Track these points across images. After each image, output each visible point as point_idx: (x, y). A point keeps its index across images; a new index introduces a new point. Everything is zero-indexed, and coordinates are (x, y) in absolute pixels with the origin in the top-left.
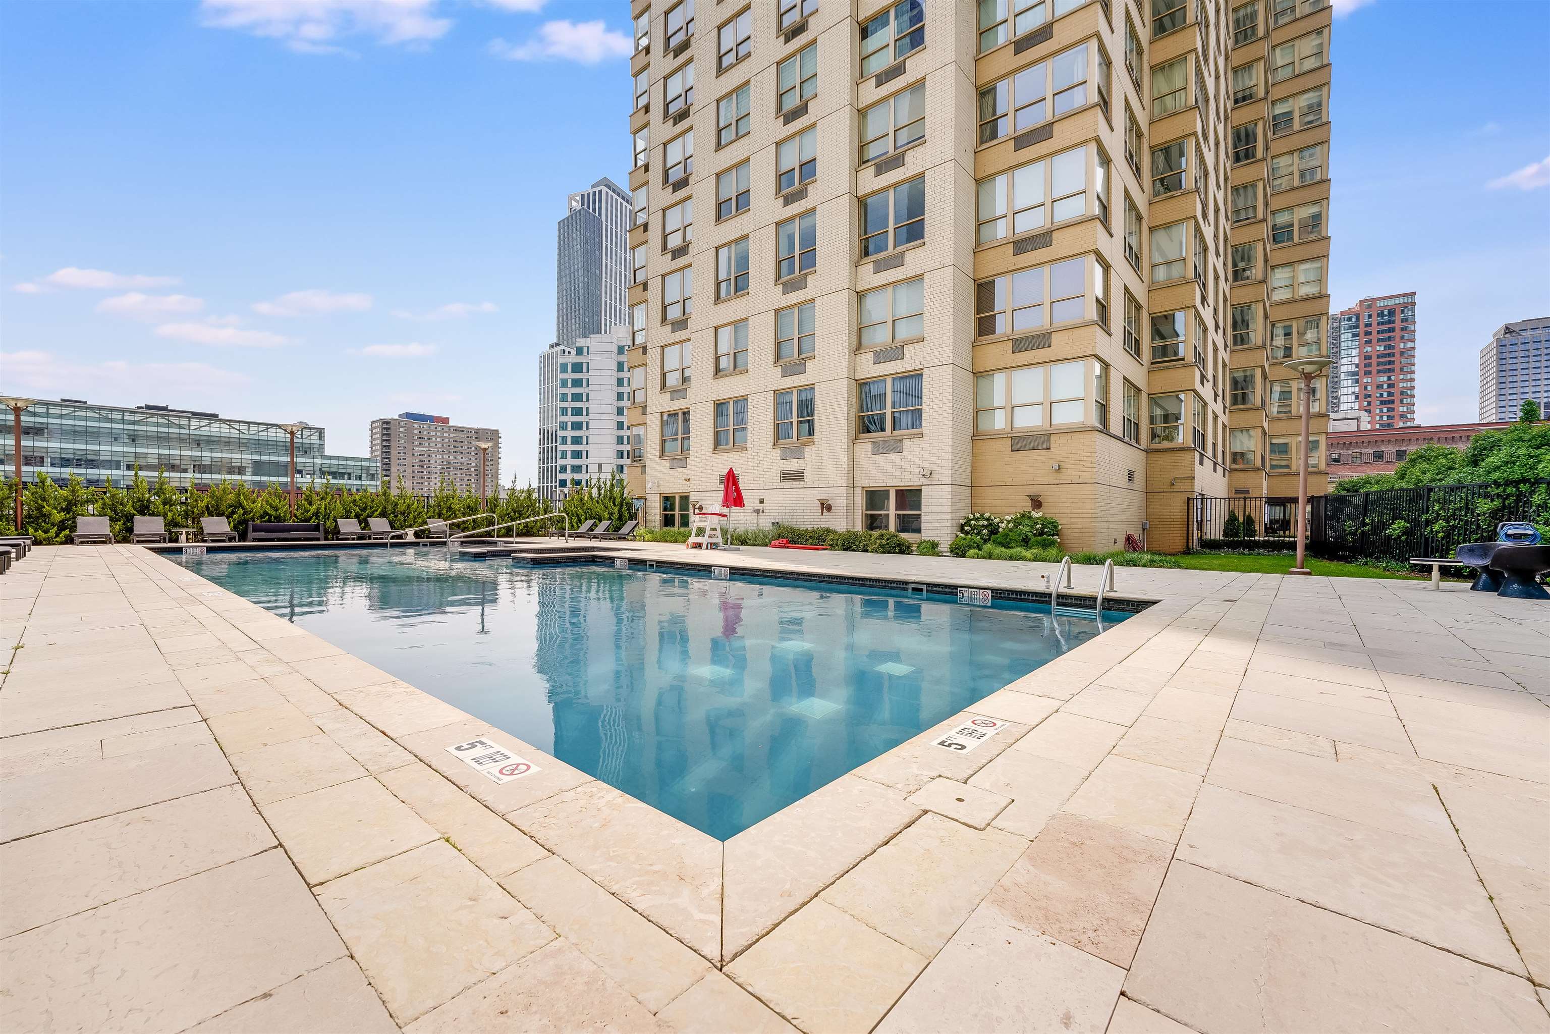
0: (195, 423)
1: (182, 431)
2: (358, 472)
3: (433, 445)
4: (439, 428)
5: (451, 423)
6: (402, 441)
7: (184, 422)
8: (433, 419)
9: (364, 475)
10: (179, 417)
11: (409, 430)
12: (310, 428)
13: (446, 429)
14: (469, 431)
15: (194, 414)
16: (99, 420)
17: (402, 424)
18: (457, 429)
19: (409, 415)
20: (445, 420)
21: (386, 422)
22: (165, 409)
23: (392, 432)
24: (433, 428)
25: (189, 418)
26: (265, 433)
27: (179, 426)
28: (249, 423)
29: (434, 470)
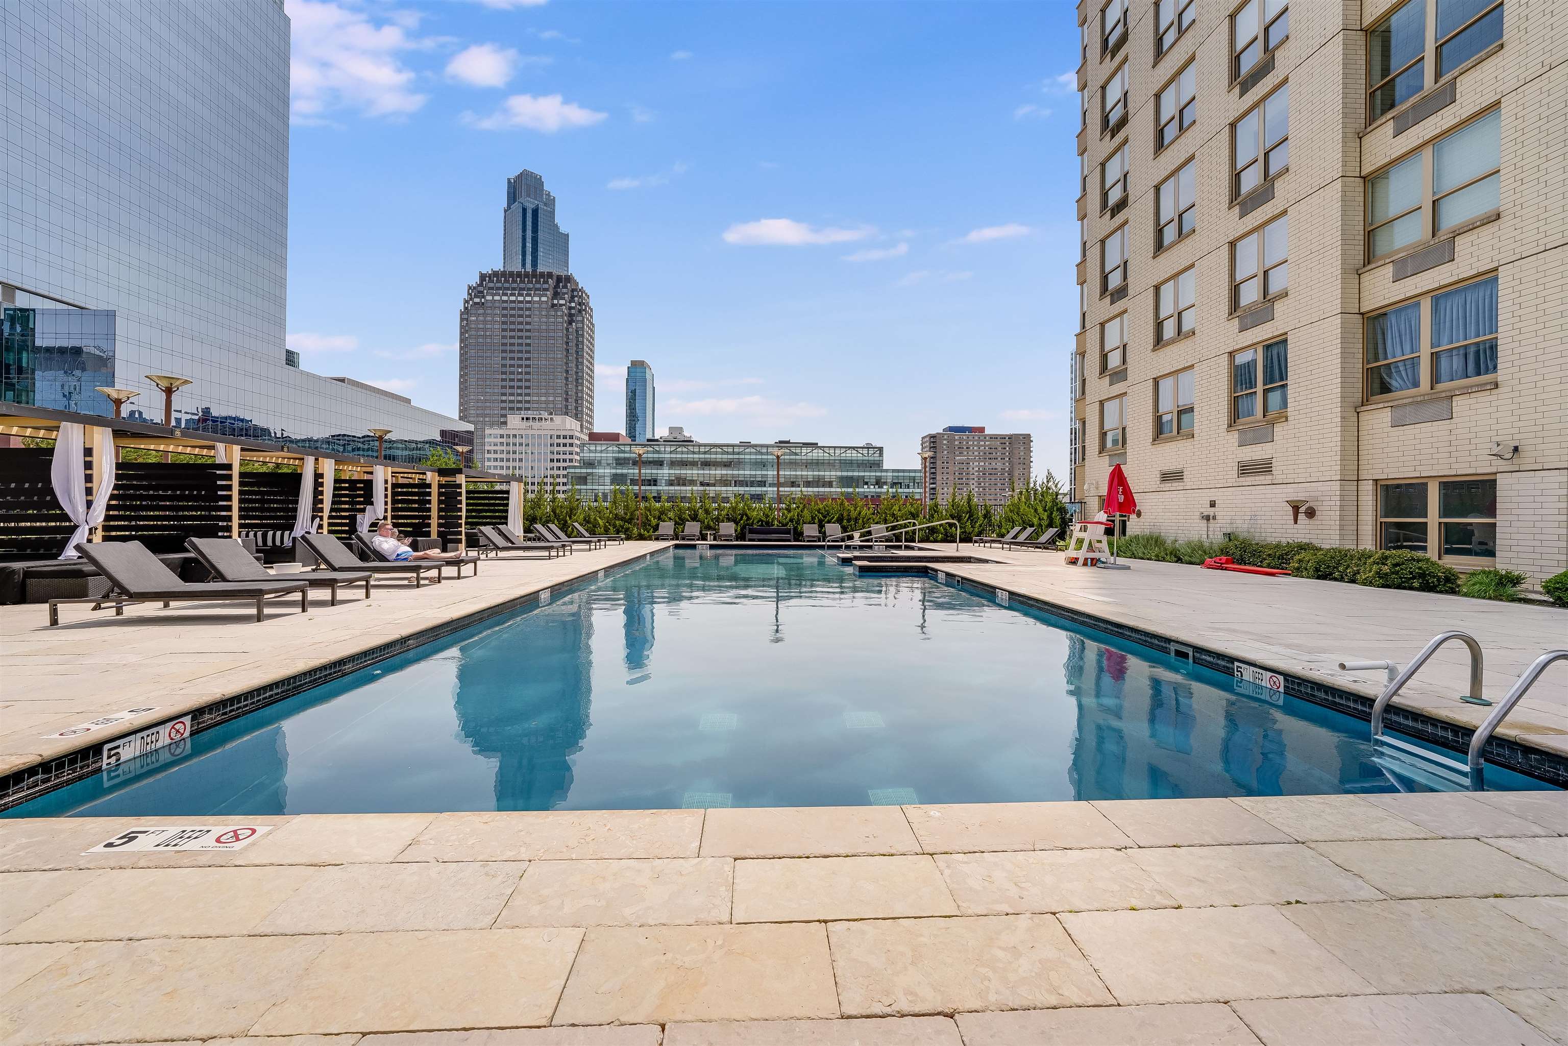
0: (804, 450)
1: (798, 457)
2: (907, 481)
3: (970, 453)
4: (976, 438)
5: (986, 432)
6: (945, 452)
7: (798, 451)
8: (971, 430)
9: (912, 484)
10: (796, 447)
11: (951, 441)
12: (874, 448)
13: (982, 438)
14: (1003, 437)
15: (804, 444)
16: (756, 454)
17: (946, 437)
18: (994, 437)
19: (951, 429)
20: (982, 430)
21: (933, 437)
22: (788, 442)
23: (938, 445)
24: (971, 438)
25: (801, 447)
26: (843, 455)
27: (796, 454)
28: (835, 447)
29: (972, 477)
